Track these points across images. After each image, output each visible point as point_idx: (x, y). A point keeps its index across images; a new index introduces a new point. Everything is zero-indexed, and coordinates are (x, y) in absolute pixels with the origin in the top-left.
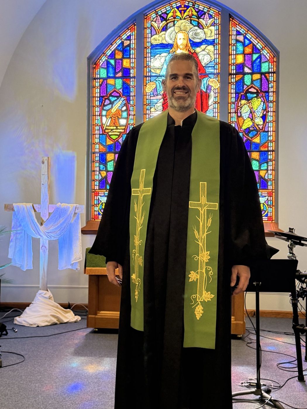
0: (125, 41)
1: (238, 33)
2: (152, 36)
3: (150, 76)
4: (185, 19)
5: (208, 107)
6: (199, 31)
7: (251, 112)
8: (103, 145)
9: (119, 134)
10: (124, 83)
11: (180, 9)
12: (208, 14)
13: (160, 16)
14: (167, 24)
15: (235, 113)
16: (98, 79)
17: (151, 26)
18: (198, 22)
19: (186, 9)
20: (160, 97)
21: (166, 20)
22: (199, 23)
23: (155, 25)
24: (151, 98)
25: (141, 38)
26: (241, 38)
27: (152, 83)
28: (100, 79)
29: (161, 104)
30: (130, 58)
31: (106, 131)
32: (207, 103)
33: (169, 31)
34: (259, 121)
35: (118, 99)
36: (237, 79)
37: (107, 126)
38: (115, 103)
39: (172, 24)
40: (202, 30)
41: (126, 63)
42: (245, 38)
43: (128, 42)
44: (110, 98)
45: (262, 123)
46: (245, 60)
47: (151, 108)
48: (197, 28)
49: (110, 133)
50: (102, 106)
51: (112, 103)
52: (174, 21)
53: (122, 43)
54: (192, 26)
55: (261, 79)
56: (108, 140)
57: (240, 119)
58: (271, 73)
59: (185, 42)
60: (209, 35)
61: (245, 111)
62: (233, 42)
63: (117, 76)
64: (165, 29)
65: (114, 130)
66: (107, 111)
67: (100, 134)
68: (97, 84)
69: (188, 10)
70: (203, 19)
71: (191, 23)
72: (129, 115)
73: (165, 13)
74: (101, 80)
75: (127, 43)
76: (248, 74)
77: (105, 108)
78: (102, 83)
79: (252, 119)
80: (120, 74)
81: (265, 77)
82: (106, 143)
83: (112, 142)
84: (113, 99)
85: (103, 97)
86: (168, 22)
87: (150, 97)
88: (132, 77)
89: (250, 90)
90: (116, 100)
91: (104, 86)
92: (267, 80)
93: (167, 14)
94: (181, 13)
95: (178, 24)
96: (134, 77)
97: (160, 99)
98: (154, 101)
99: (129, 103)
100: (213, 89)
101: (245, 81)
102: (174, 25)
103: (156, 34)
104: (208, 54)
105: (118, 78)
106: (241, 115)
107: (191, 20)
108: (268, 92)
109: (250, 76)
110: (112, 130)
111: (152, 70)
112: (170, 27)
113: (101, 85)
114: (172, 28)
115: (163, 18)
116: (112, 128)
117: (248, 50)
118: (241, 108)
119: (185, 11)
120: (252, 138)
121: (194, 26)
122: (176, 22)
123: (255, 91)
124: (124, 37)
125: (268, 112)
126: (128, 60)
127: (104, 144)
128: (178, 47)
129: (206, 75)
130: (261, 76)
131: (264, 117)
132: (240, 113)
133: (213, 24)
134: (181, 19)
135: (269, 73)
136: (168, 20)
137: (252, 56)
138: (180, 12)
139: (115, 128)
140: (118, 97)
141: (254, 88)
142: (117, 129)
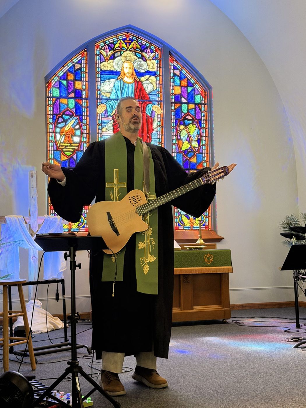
0: (76, 65)
1: (175, 68)
2: (101, 63)
3: (101, 99)
4: (130, 50)
5: (153, 130)
6: (143, 62)
7: (188, 136)
8: (57, 160)
9: (72, 150)
10: (76, 104)
11: (126, 41)
12: (150, 49)
13: (108, 45)
14: (115, 53)
15: (176, 136)
16: (50, 97)
17: (100, 53)
18: (141, 54)
19: (130, 42)
21: (113, 49)
22: (142, 56)
23: (104, 53)
24: (103, 119)
25: (92, 64)
26: (177, 72)
27: (102, 105)
28: (53, 97)
29: (112, 125)
30: (81, 80)
31: (61, 147)
32: (152, 126)
33: (117, 59)
34: (195, 144)
35: (71, 118)
36: (176, 107)
37: (61, 143)
38: (69, 121)
39: (118, 54)
40: (145, 62)
41: (78, 85)
42: (181, 72)
43: (79, 66)
44: (64, 116)
45: (197, 146)
46: (181, 91)
47: (102, 128)
48: (140, 60)
49: (64, 150)
50: (56, 123)
51: (65, 121)
52: (120, 52)
53: (74, 66)
54: (137, 58)
55: (195, 108)
56: (62, 156)
57: (180, 141)
58: (203, 104)
59: (131, 71)
60: (151, 67)
61: (184, 134)
62: (172, 75)
63: (70, 96)
64: (113, 57)
65: (68, 147)
66: (61, 128)
67: (54, 150)
68: (50, 103)
69: (132, 44)
70: (146, 53)
71: (136, 55)
72: (82, 133)
73: (113, 43)
74: (54, 99)
75: (78, 66)
76: (185, 103)
77: (58, 126)
78: (56, 101)
79: (189, 142)
80: (72, 95)
81: (199, 107)
82: (60, 158)
83: (66, 158)
84: (66, 117)
85: (57, 115)
86: (115, 51)
87: (102, 117)
88: (84, 99)
89: (187, 117)
90: (69, 119)
91: (57, 104)
92: (200, 110)
93: (115, 45)
94: (126, 45)
95: (124, 54)
96: (86, 99)
97: (111, 120)
98: (105, 121)
99: (82, 122)
100: (156, 114)
101: (183, 109)
102: (121, 55)
103: (105, 61)
104: (151, 83)
105: (71, 98)
106: (181, 138)
107: (136, 52)
108: (201, 120)
109: (186, 105)
110: (66, 146)
111: (103, 94)
112: (117, 57)
113: (54, 104)
114: (119, 58)
115: (111, 47)
116: (66, 145)
117: (184, 83)
118: (180, 132)
119: (130, 44)
120: (190, 158)
121: (139, 58)
122: (122, 52)
123: (191, 118)
124: (76, 61)
125: (202, 136)
126: (80, 82)
127: (59, 159)
128: (125, 75)
129: (150, 102)
130: (195, 106)
131: (199, 141)
132: (180, 136)
133: (154, 58)
134: (126, 50)
135: (201, 104)
136: (116, 50)
137: (187, 89)
138: (126, 44)
139: (69, 145)
140: (71, 116)
141: (190, 116)
142: (71, 146)
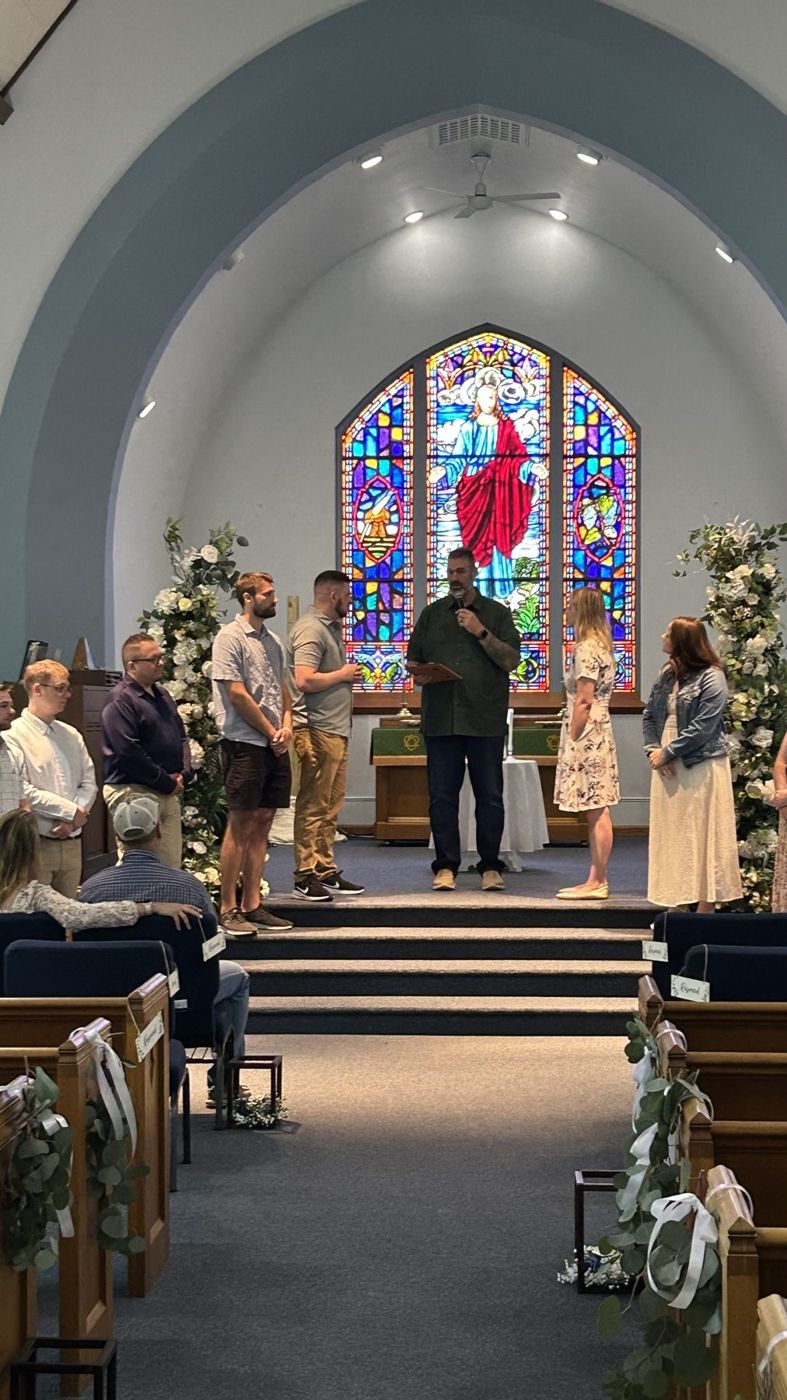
0: (395, 399)
1: (578, 393)
2: (438, 392)
3: (437, 457)
4: (491, 366)
5: (530, 508)
6: (515, 386)
7: (598, 518)
8: (358, 568)
9: (384, 549)
10: (393, 467)
11: (484, 350)
12: (530, 360)
13: (452, 359)
14: (464, 372)
15: (573, 518)
16: (349, 458)
17: (438, 375)
18: (513, 371)
19: (492, 349)
20: (453, 491)
21: (461, 366)
22: (514, 374)
23: (444, 373)
24: (439, 493)
25: (420, 393)
26: (581, 400)
27: (439, 468)
28: (353, 458)
29: (455, 502)
30: (402, 426)
31: (365, 545)
32: (529, 502)
33: (467, 383)
34: (611, 533)
35: (382, 493)
36: (576, 465)
37: (365, 537)
38: (379, 499)
39: (471, 373)
40: (519, 385)
41: (396, 434)
42: (587, 399)
43: (400, 400)
44: (371, 491)
45: (615, 535)
46: (587, 434)
47: (438, 508)
48: (511, 381)
49: (370, 549)
50: (357, 504)
51: (373, 499)
52: (474, 369)
53: (390, 401)
54: (503, 378)
55: (613, 466)
56: (367, 560)
57: (582, 528)
58: (629, 456)
59: (492, 403)
60: (530, 392)
61: (590, 516)
62: (570, 405)
63: (381, 455)
64: (461, 379)
65: (378, 544)
66: (365, 511)
67: (353, 550)
68: (349, 468)
69: (496, 353)
70: (522, 367)
71: (502, 373)
72: (401, 519)
73: (460, 355)
74: (355, 462)
75: (397, 402)
76: (592, 456)
77: (361, 507)
78: (357, 465)
79: (600, 529)
80: (385, 453)
81: (620, 463)
82: (364, 564)
83: (373, 564)
84: (374, 493)
85: (358, 489)
86: (465, 369)
87: (438, 490)
88: (407, 458)
89: (596, 483)
90: (379, 495)
91: (360, 470)
92: (624, 468)
93: (464, 357)
94: (485, 356)
95: (480, 374)
96: (410, 458)
97: (453, 494)
98: (443, 497)
99: (402, 500)
100: (537, 479)
101: (589, 468)
102: (474, 375)
103: (445, 388)
104: (530, 423)
105: (384, 458)
106: (583, 521)
107: (502, 368)
108: (623, 486)
109: (596, 460)
110: (374, 543)
111: (440, 447)
112: (468, 378)
113: (354, 469)
114: (472, 379)
115: (457, 362)
116: (373, 540)
117: (593, 419)
118: (583, 511)
119: (492, 353)
120: (600, 558)
121: (508, 378)
122: (477, 370)
123: (604, 485)
124: (393, 391)
125: (625, 518)
126: (399, 430)
127: (361, 566)
128: (481, 410)
129: (528, 456)
130: (613, 461)
131: (618, 526)
132: (582, 518)
133: (539, 377)
134: (485, 366)
135: (625, 456)
136: (465, 366)
137: (599, 430)
138: (485, 354)
139: (379, 540)
140: (384, 490)
141: (603, 481)
142: (382, 541)
